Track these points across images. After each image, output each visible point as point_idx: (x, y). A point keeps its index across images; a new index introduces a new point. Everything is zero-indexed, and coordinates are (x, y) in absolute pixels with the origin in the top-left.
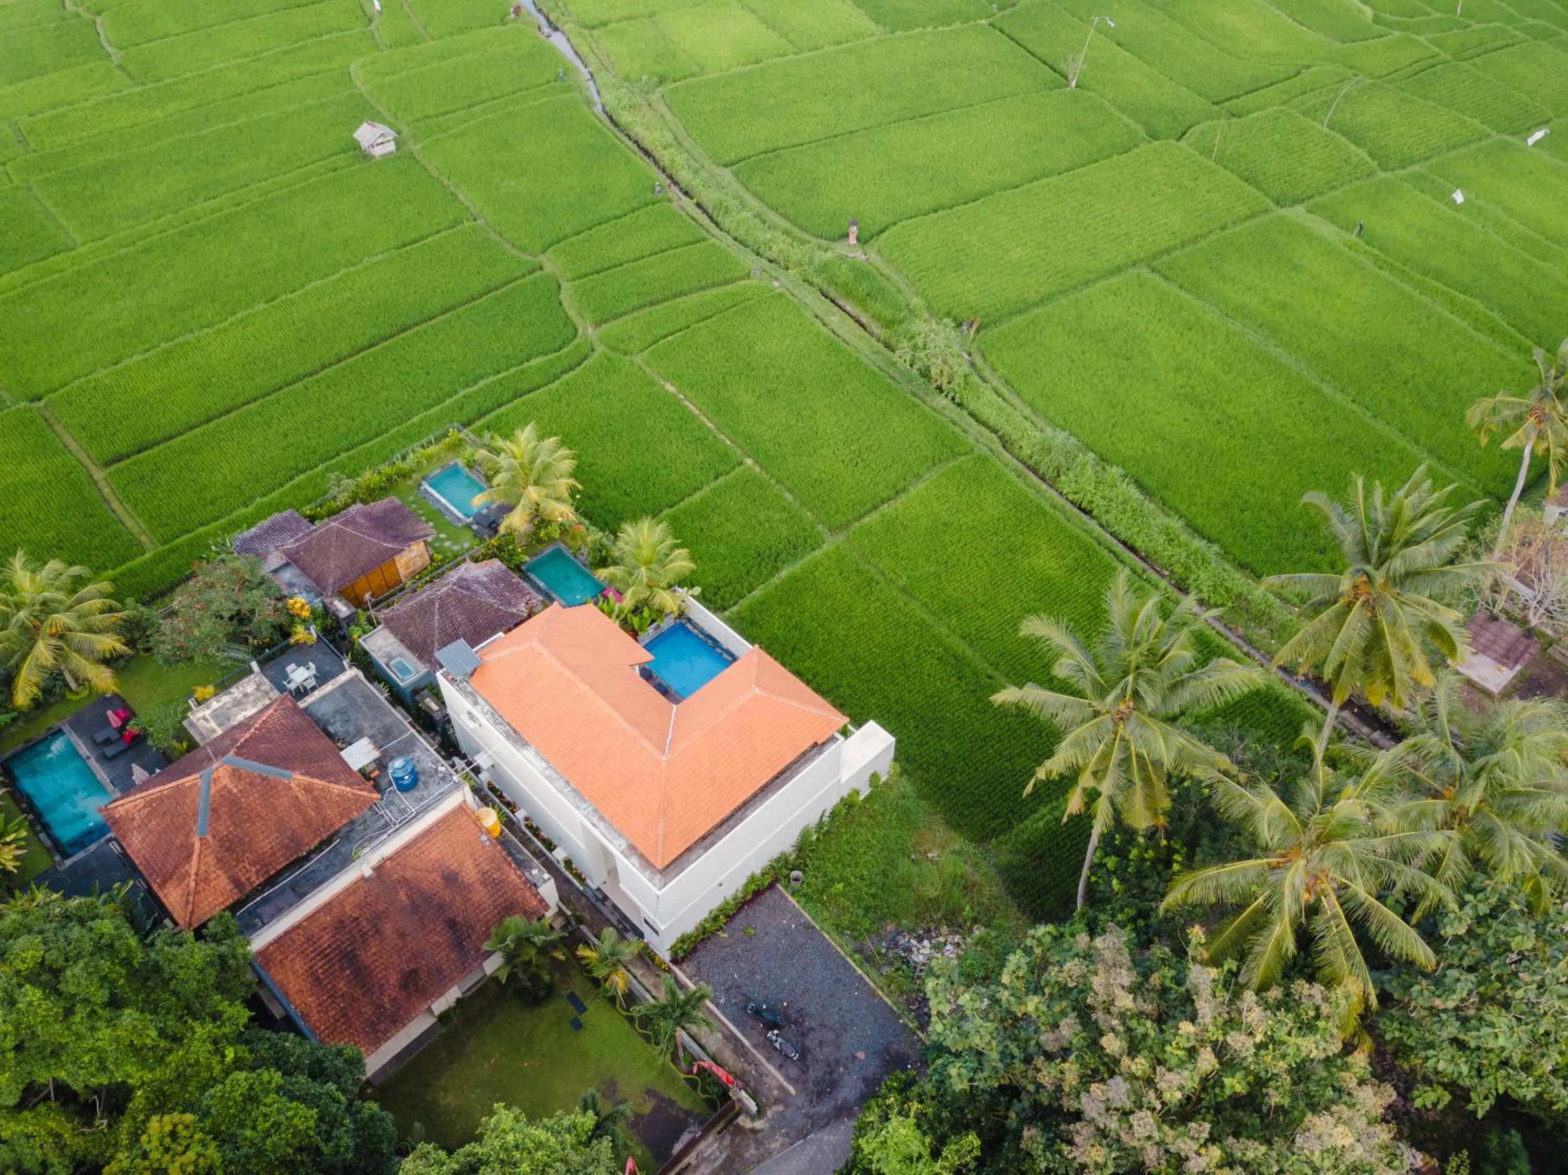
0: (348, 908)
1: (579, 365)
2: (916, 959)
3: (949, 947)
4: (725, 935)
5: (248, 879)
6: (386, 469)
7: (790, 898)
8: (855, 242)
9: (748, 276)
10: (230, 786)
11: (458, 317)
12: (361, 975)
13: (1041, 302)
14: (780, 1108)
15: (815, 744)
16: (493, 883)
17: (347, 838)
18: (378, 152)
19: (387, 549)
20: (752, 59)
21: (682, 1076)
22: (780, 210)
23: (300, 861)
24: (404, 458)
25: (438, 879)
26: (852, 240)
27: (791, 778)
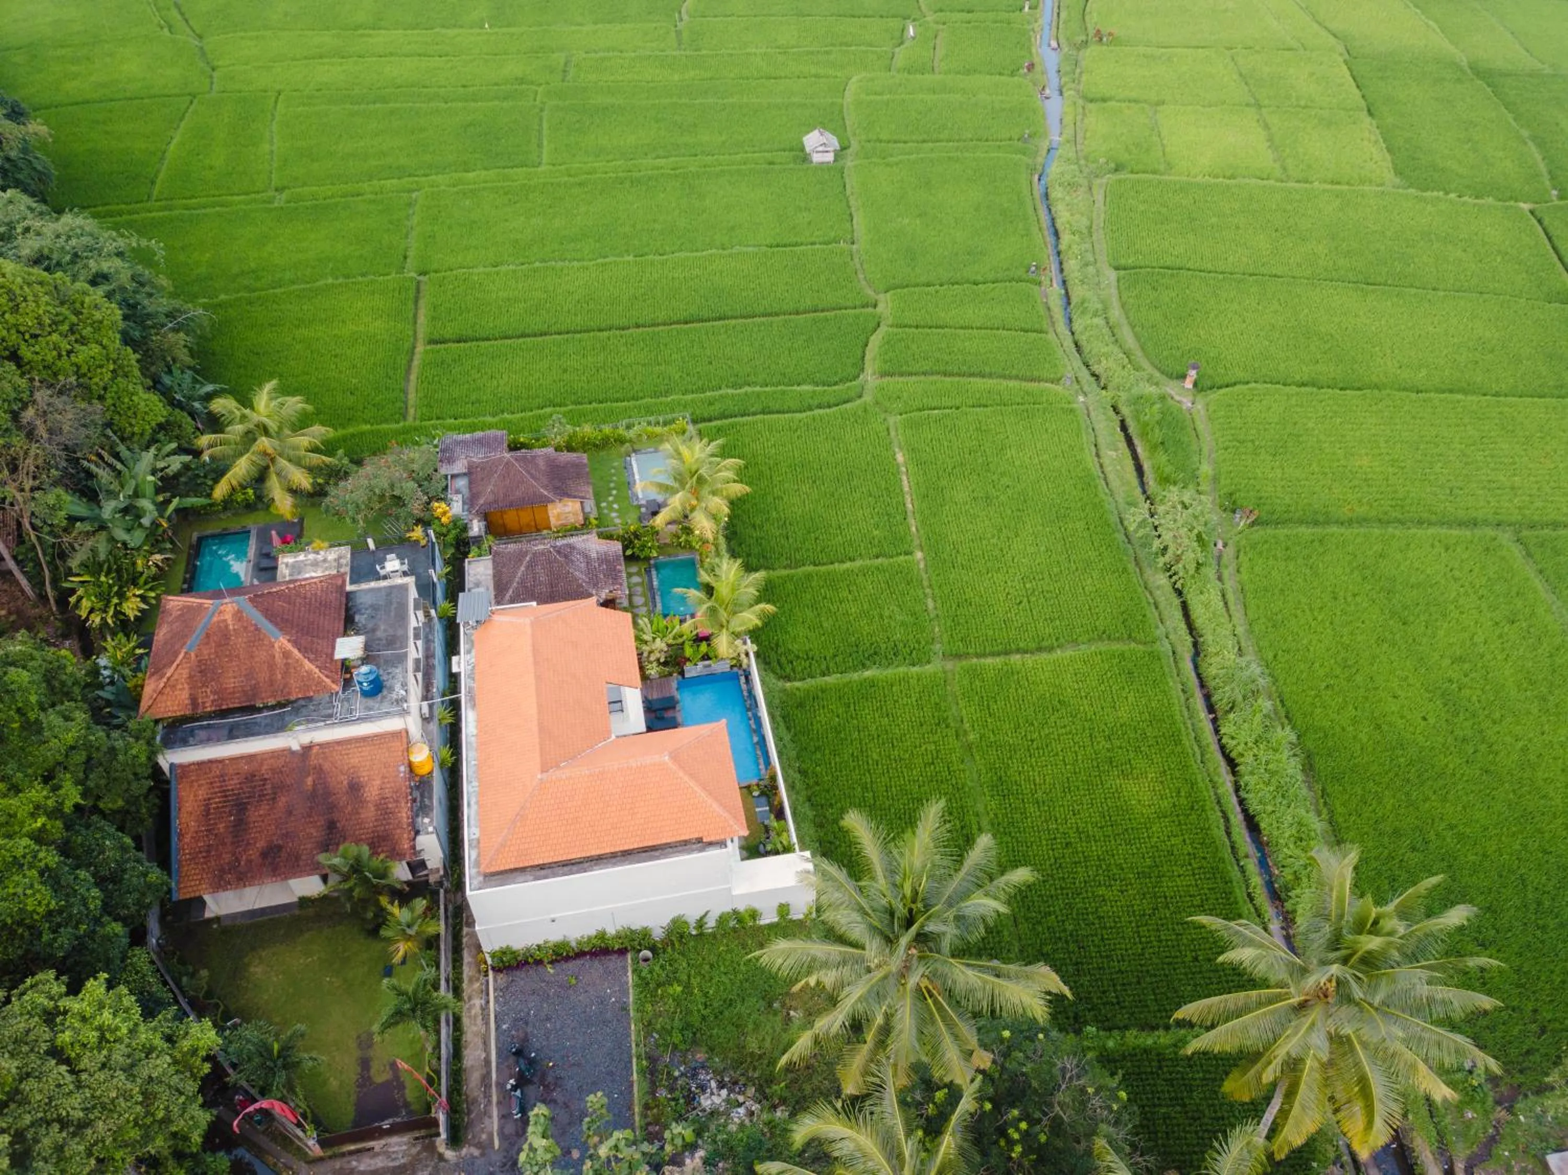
0: (265, 767)
1: (837, 405)
2: (702, 1101)
3: (742, 1110)
4: (552, 971)
5: (204, 703)
6: (607, 429)
7: (630, 974)
8: (1190, 386)
9: (1056, 381)
10: (230, 622)
11: (771, 325)
12: (240, 826)
13: (1350, 522)
14: (476, 1152)
15: (699, 840)
16: (384, 810)
17: (296, 711)
18: (817, 158)
19: (542, 496)
20: (1228, 174)
21: (427, 1069)
22: (1137, 329)
23: (252, 709)
24: (629, 427)
25: (345, 783)
26: (1189, 384)
27: (658, 858)
